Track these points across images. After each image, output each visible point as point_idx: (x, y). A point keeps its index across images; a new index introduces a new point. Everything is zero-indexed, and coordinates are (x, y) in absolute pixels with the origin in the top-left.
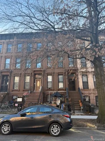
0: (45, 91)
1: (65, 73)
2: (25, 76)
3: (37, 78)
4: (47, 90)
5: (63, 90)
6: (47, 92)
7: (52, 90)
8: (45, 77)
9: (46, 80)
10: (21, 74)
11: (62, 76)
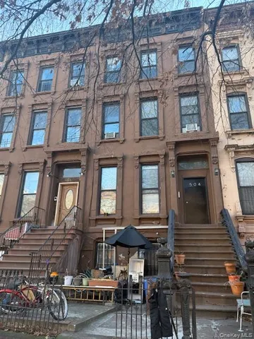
0: (90, 225)
1: (166, 156)
2: (24, 173)
3: (64, 180)
4: (96, 220)
5: (158, 219)
6: (98, 227)
7: (114, 219)
8: (90, 172)
9: (96, 186)
10: (10, 165)
11: (156, 167)
